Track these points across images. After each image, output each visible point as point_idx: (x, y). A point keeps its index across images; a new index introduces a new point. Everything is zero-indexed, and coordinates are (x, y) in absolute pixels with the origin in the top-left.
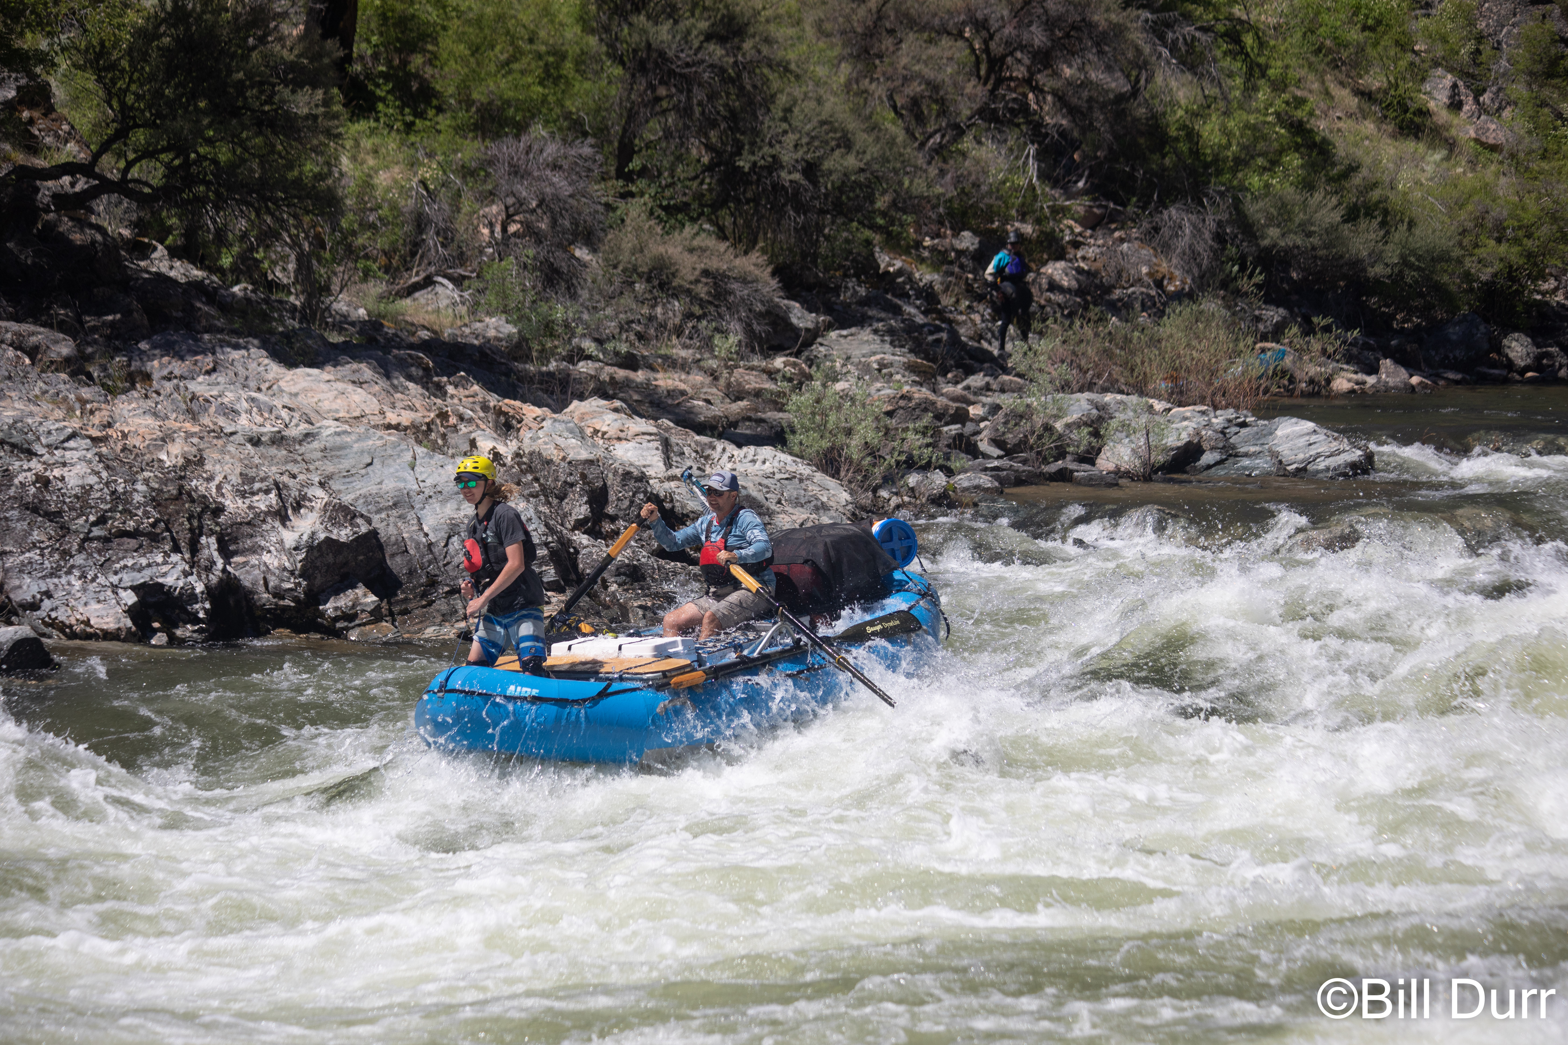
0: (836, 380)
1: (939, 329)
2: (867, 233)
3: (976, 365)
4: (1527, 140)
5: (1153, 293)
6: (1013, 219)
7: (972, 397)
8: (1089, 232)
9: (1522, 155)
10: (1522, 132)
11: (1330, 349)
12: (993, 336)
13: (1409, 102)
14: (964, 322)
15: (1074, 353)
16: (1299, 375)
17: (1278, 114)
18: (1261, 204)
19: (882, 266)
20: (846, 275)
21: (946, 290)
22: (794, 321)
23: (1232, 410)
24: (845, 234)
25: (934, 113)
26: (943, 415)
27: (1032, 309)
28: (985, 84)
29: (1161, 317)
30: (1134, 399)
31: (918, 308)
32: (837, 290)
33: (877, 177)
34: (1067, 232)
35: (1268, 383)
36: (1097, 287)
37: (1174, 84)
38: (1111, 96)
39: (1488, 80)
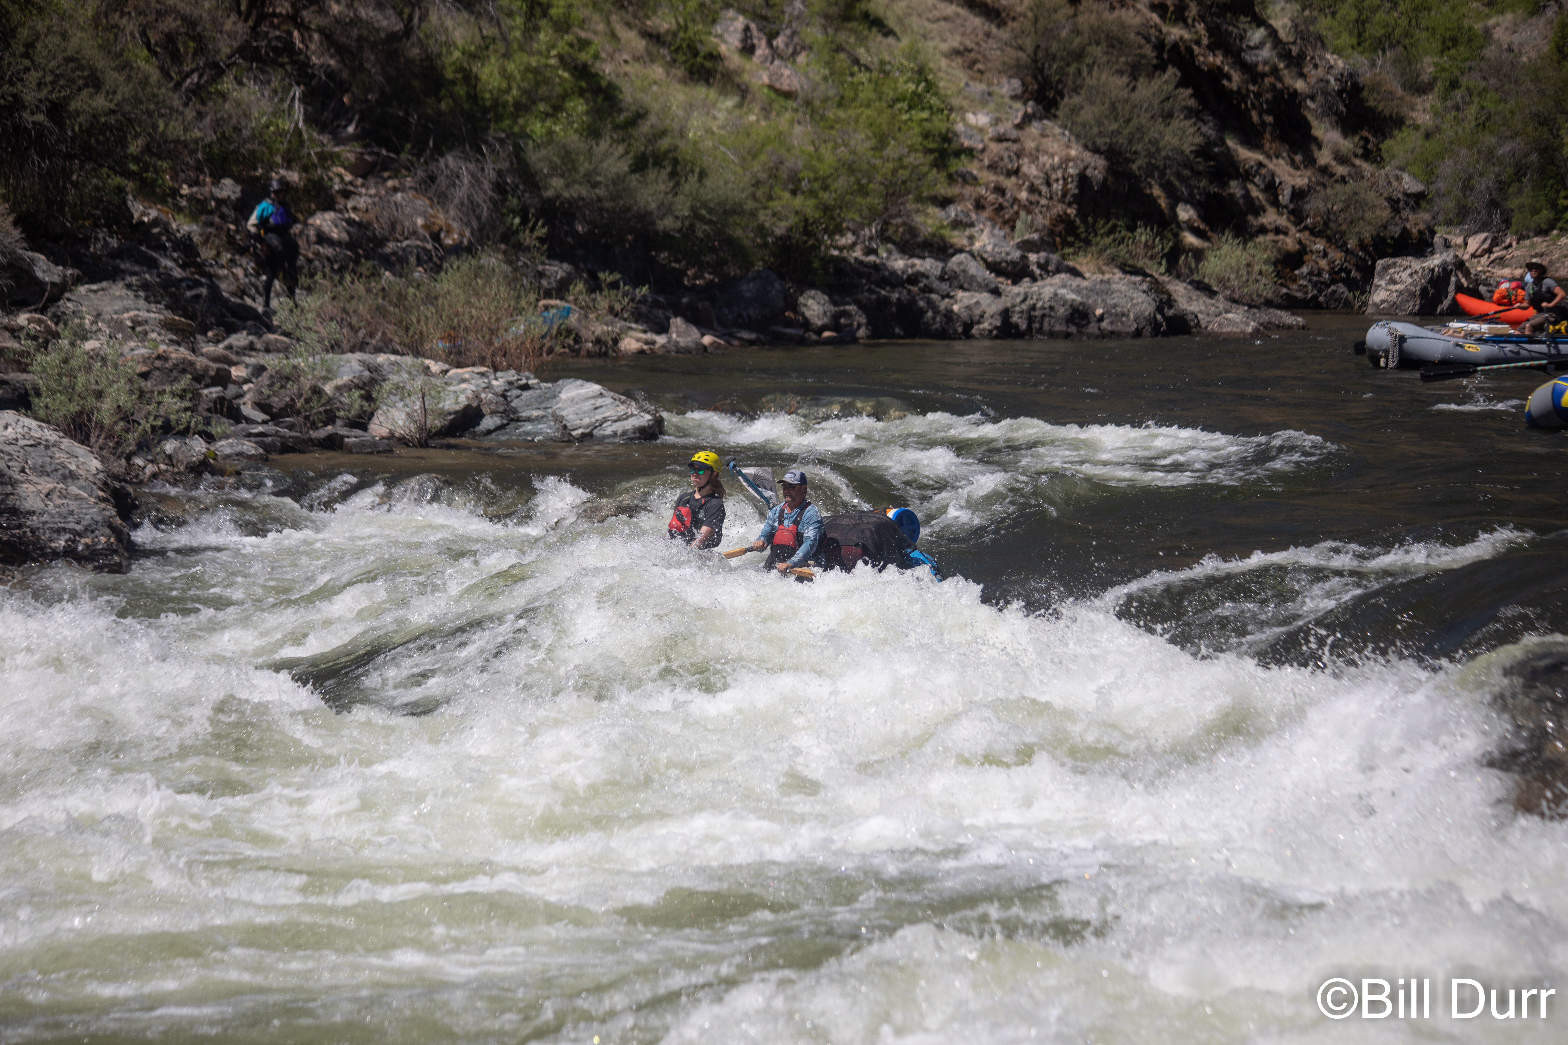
0: (85, 338)
1: (198, 284)
2: (118, 180)
3: (239, 323)
4: (823, 86)
5: (429, 246)
6: (278, 166)
7: (234, 358)
8: (360, 181)
9: (817, 103)
10: (818, 78)
11: (618, 307)
12: (257, 291)
13: (699, 46)
14: (226, 277)
15: (344, 310)
16: (584, 334)
17: (561, 57)
18: (543, 152)
19: (136, 216)
20: (96, 225)
21: (206, 242)
22: (39, 274)
23: (513, 372)
24: (94, 181)
25: (191, 51)
26: (203, 376)
27: (299, 263)
28: (246, 20)
29: (438, 272)
30: (408, 360)
31: (175, 260)
32: (86, 241)
33: (129, 120)
34: (337, 180)
35: (552, 343)
36: (369, 240)
37: (449, 23)
38: (383, 35)
39: (782, 22)
